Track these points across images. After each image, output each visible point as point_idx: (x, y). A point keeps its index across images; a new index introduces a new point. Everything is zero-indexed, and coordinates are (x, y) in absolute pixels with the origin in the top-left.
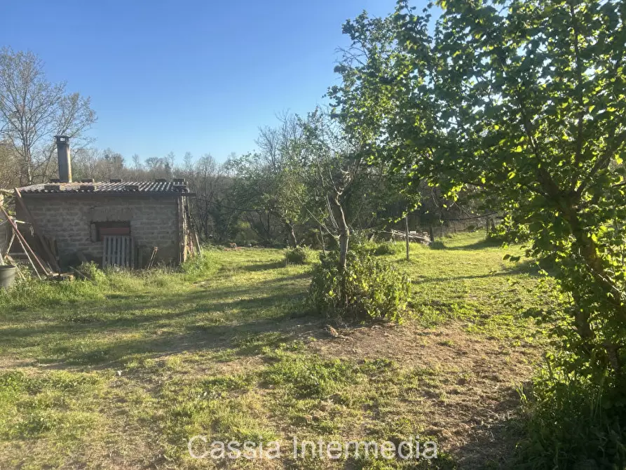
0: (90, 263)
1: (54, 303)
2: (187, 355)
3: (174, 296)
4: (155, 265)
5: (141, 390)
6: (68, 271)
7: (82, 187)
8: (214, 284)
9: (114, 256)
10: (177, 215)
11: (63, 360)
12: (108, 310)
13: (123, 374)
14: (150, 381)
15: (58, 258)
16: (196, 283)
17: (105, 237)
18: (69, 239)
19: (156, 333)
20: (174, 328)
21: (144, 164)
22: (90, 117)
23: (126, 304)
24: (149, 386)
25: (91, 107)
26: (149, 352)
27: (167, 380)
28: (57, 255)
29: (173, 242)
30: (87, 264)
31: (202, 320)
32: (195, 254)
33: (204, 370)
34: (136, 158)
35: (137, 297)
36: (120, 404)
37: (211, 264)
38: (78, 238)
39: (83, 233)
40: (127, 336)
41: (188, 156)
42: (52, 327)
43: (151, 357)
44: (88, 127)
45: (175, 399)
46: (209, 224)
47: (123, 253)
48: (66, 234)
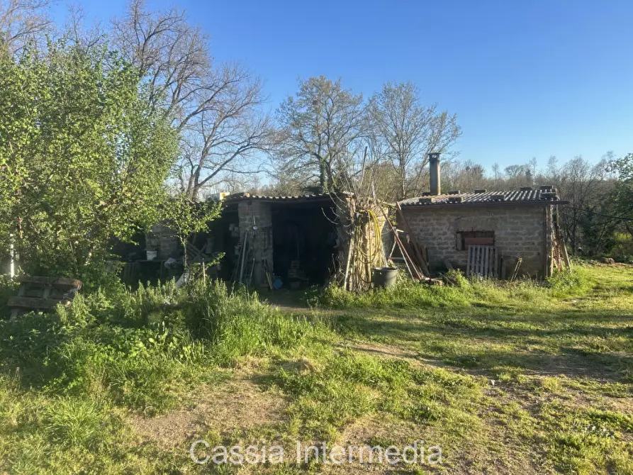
0: (456, 270)
1: (426, 305)
2: (566, 379)
3: (541, 311)
4: (519, 276)
5: (517, 405)
6: (437, 276)
7: (451, 199)
8: (589, 304)
9: (477, 265)
10: (545, 225)
11: (439, 359)
12: (475, 317)
13: (497, 384)
14: (526, 398)
15: (428, 264)
16: (566, 301)
17: (469, 246)
18: (437, 246)
19: (526, 348)
20: (547, 346)
21: (504, 173)
22: (455, 133)
23: (491, 314)
24: (526, 404)
25: (457, 122)
26: (522, 368)
27: (545, 401)
28: (428, 261)
29: (539, 254)
30: (454, 272)
31: (581, 343)
32: (563, 268)
33: (588, 400)
34: (495, 168)
35: (501, 308)
36: (497, 414)
37: (582, 280)
38: (445, 246)
39: (449, 242)
40: (497, 347)
41: (552, 160)
42: (427, 326)
43: (523, 373)
44: (453, 142)
45: (557, 425)
46: (577, 234)
47: (487, 263)
48: (435, 242)
